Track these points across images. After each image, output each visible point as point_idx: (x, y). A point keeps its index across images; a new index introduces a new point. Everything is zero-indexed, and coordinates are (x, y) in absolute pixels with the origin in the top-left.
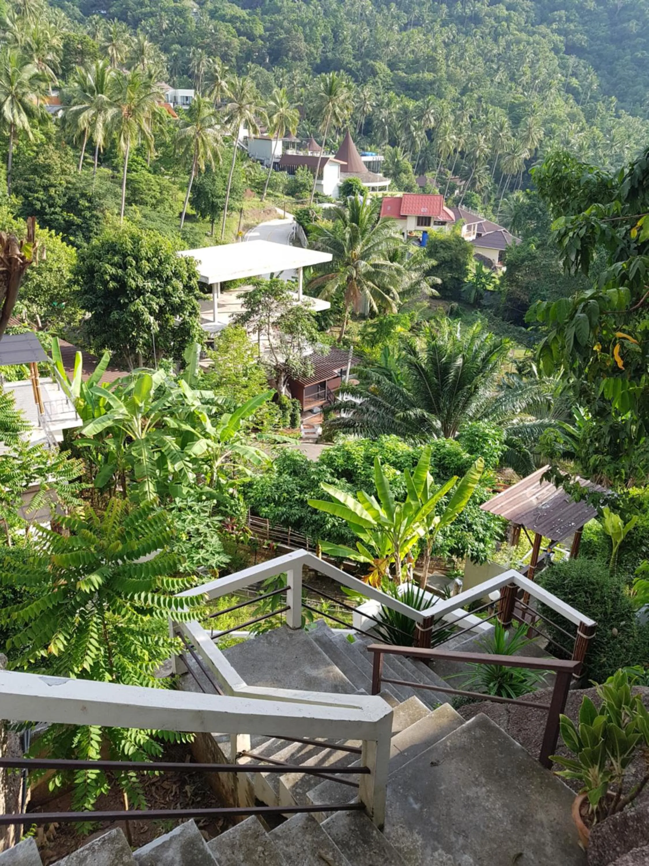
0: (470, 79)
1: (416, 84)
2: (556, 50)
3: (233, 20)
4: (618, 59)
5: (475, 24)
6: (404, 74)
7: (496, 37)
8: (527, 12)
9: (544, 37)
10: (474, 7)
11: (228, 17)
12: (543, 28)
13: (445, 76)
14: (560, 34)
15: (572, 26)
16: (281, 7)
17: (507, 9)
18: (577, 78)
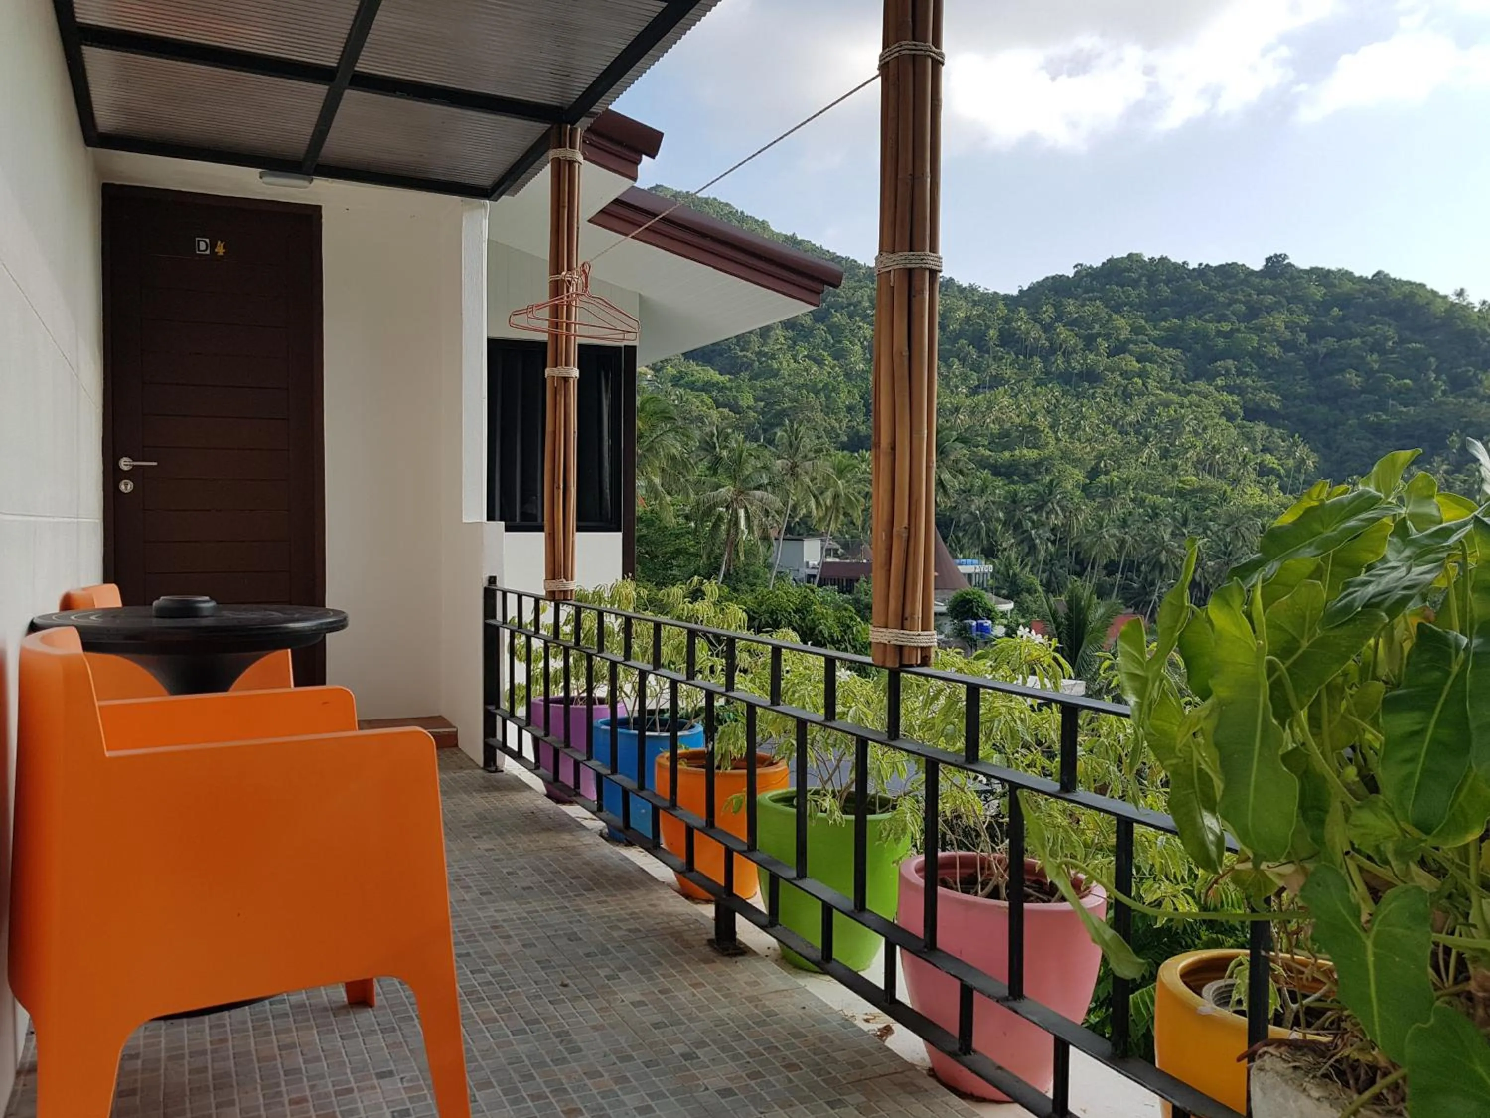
0: (1100, 457)
1: (1011, 465)
2: (1230, 416)
3: (707, 387)
4: (1335, 426)
5: (1090, 383)
6: (988, 453)
7: (1127, 396)
8: (1171, 363)
9: (1206, 398)
10: (1085, 359)
11: (700, 384)
12: (1202, 385)
13: (1058, 453)
14: (1231, 393)
15: (1249, 381)
16: (779, 370)
17: (1138, 361)
18: (1272, 455)
